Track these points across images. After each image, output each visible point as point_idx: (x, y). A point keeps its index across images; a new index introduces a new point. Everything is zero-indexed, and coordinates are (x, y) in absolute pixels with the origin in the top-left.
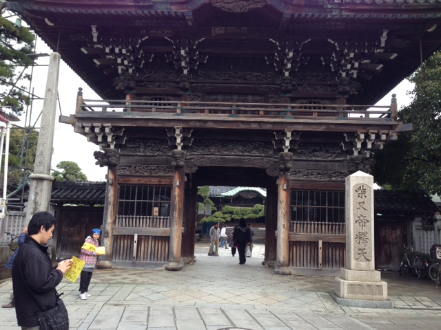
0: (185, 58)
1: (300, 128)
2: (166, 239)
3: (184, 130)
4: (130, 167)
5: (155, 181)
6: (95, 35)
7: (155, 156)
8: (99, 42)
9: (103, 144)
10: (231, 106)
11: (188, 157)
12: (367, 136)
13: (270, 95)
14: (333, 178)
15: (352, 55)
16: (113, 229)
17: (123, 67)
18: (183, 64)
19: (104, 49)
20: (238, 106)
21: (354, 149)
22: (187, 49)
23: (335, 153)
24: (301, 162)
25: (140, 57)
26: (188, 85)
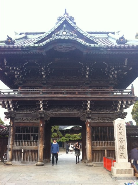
0: (44, 71)
1: (94, 99)
2: (36, 151)
3: (43, 102)
4: (20, 118)
5: (31, 124)
6: (5, 62)
7: (31, 113)
8: (7, 65)
9: (8, 109)
10: (64, 90)
11: (46, 113)
12: (122, 102)
13: (81, 86)
14: (110, 121)
15: (113, 68)
16: (12, 147)
17: (17, 75)
18: (43, 73)
19: (9, 68)
20: (67, 90)
21: (117, 108)
22: (44, 67)
23: (109, 110)
24: (95, 114)
25: (24, 71)
26: (45, 82)
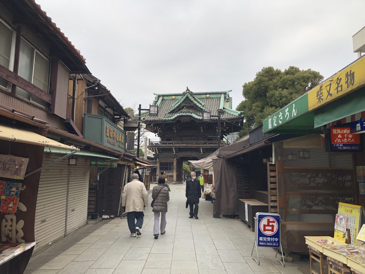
1: (204, 147)
2: (172, 176)
3: (175, 149)
4: (162, 158)
5: (169, 161)
7: (168, 155)
9: (155, 152)
10: (187, 142)
11: (177, 155)
22: (175, 126)
26: (176, 135)
